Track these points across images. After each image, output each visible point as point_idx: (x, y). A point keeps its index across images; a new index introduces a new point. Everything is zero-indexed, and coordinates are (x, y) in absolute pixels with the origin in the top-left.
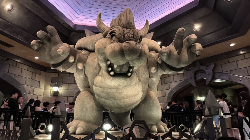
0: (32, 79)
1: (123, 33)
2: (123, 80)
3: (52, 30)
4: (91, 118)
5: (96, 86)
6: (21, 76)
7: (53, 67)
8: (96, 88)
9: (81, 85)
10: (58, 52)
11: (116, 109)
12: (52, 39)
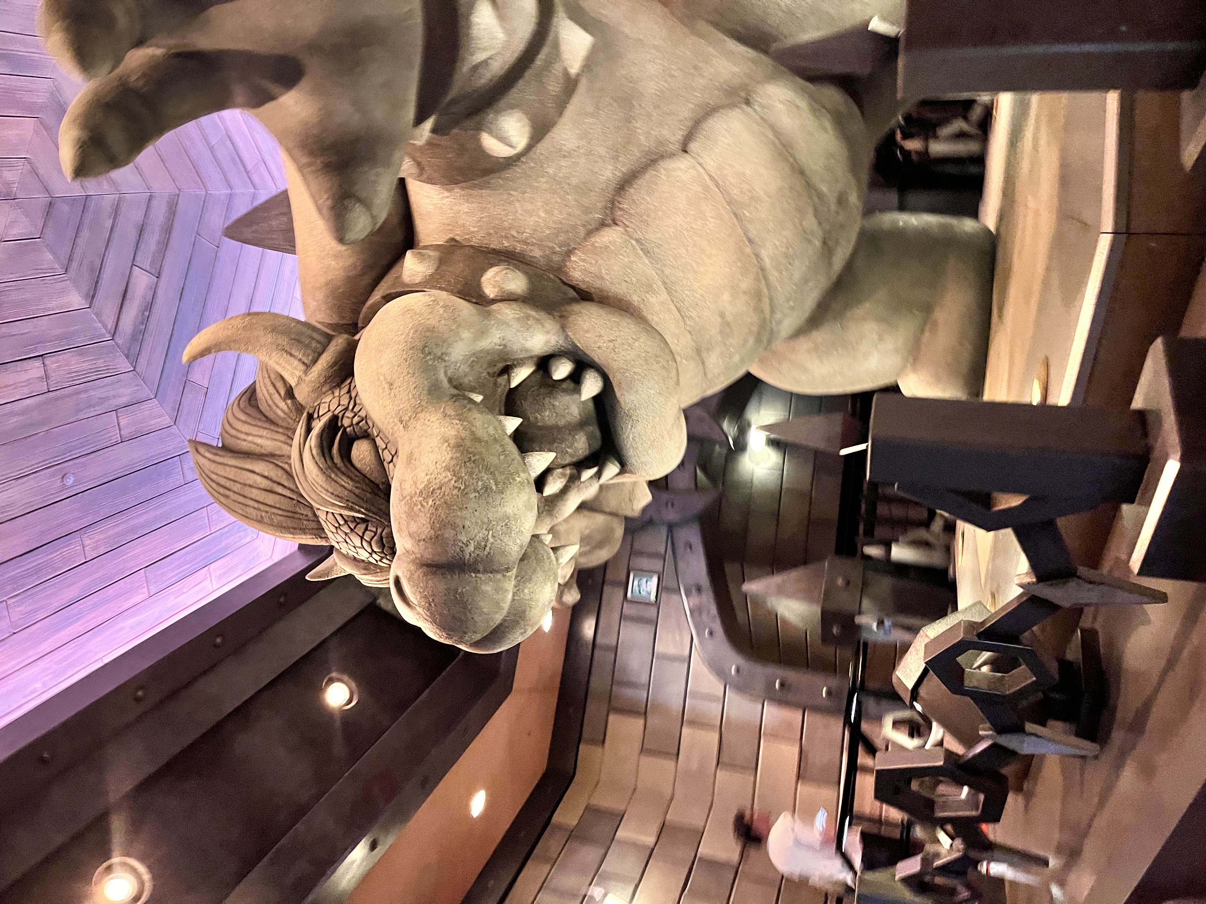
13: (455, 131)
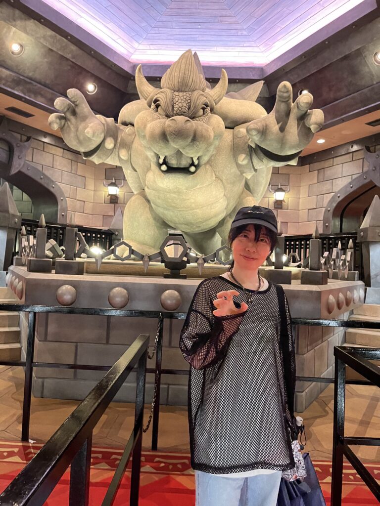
0: (72, 172)
1: (173, 101)
2: (181, 179)
3: (75, 97)
4: (146, 237)
5: (148, 188)
6: (53, 167)
7: (85, 157)
8: (149, 191)
9: (134, 185)
10: (87, 134)
11: (183, 226)
12: (78, 110)
13: (248, 150)
